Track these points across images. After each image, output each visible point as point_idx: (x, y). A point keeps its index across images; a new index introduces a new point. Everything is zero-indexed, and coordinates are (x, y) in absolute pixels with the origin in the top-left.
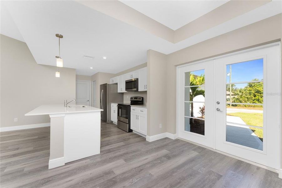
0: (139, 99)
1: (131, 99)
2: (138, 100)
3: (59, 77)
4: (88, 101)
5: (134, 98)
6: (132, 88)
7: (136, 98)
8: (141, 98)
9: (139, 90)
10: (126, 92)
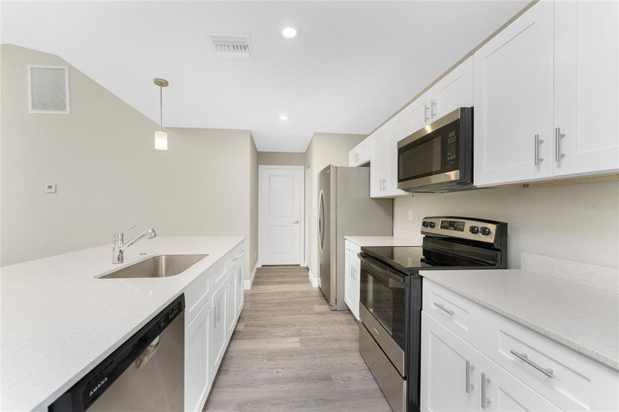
0: (473, 230)
1: (425, 224)
2: (466, 234)
3: (166, 149)
4: (297, 222)
5: (438, 223)
6: (431, 174)
7: (450, 223)
8: (493, 228)
9: (477, 182)
10: (402, 192)
